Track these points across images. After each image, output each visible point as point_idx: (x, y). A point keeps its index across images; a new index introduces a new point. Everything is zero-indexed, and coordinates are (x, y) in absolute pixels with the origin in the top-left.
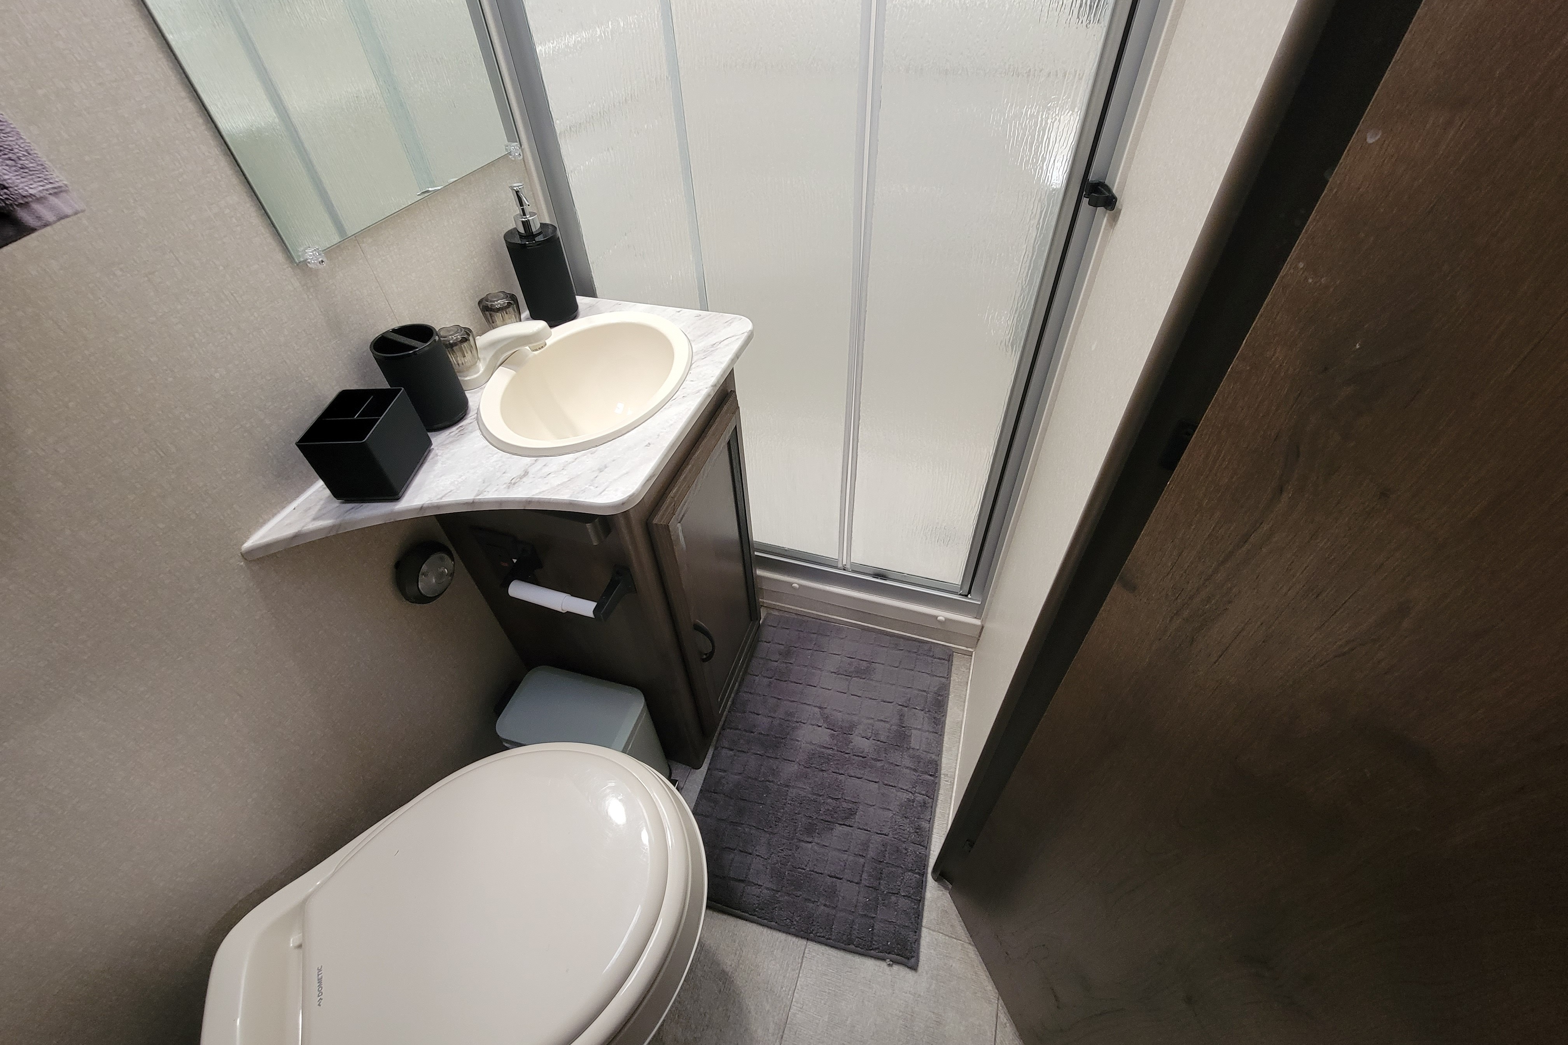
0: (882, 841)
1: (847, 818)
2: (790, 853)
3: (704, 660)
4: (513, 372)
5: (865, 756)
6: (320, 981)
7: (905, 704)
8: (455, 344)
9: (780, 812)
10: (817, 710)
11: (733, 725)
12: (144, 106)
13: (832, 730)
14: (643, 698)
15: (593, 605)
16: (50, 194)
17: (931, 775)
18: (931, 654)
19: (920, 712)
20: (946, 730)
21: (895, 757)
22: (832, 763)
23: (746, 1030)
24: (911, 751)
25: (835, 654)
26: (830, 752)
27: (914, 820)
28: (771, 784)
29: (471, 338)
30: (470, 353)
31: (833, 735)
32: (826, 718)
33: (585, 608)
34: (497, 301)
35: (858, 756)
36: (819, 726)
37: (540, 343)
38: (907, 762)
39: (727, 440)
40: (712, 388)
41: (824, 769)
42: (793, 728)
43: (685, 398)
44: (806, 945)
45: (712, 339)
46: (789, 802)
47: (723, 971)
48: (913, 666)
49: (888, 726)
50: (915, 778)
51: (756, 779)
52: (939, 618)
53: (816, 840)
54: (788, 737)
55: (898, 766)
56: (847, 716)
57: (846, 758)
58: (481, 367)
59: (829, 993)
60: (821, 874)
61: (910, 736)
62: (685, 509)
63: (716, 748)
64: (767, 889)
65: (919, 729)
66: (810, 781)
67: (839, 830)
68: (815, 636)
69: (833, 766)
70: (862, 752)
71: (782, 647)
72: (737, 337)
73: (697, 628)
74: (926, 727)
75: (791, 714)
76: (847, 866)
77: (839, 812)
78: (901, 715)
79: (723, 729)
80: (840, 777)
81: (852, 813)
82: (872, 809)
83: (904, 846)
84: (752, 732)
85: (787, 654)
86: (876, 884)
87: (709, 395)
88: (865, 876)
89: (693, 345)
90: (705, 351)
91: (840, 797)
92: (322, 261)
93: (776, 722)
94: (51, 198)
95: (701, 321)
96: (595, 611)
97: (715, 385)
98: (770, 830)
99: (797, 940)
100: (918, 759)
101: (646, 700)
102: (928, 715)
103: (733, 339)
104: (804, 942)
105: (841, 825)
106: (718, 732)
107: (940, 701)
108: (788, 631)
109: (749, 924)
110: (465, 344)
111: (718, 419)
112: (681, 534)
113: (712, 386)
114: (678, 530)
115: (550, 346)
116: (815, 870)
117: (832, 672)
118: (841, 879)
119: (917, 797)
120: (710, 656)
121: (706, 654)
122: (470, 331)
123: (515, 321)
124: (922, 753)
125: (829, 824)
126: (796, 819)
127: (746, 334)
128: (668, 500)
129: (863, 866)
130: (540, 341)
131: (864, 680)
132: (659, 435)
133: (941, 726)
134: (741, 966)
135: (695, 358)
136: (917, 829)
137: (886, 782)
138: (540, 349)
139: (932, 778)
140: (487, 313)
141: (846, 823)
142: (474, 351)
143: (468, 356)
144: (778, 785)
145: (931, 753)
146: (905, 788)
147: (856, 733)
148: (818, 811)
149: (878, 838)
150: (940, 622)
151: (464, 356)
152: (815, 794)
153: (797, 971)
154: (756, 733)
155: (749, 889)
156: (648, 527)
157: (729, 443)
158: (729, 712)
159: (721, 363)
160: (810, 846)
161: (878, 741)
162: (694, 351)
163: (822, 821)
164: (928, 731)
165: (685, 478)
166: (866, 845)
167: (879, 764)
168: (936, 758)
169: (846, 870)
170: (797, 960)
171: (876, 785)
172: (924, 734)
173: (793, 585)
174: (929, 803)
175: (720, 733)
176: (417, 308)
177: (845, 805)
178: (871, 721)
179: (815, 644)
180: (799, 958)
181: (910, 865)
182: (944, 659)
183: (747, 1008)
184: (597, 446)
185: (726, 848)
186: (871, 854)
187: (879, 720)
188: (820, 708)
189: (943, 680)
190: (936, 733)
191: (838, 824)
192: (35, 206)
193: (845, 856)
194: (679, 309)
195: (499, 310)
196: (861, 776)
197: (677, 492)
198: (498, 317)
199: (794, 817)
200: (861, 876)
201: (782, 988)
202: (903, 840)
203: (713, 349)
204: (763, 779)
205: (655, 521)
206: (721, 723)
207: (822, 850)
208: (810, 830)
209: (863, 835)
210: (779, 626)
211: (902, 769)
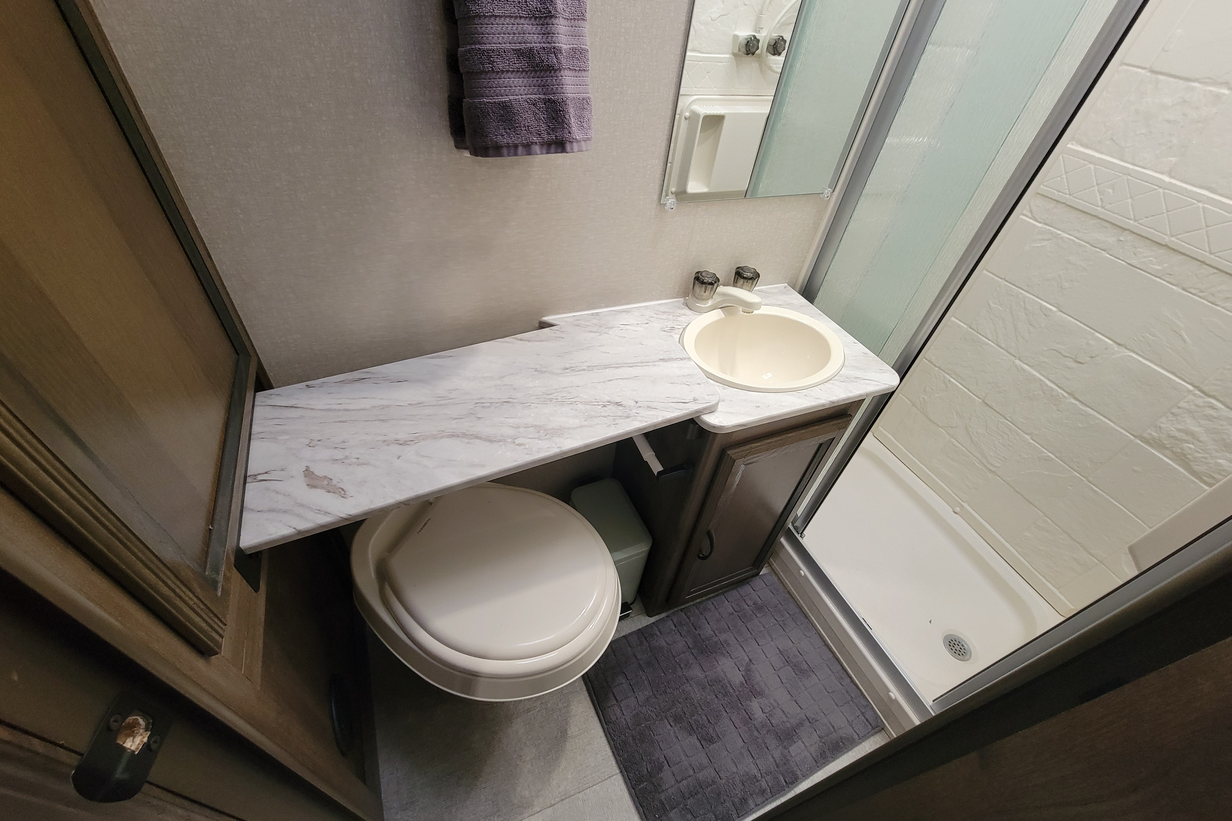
0: (714, 778)
1: (705, 739)
2: (655, 717)
3: (699, 557)
4: (723, 316)
5: (752, 719)
6: (426, 523)
7: (810, 720)
8: (705, 283)
9: (670, 690)
10: (748, 660)
11: (689, 614)
12: (650, 107)
13: (746, 681)
14: (651, 545)
15: (661, 468)
16: (583, 140)
17: (785, 781)
18: (863, 711)
19: (817, 736)
20: (824, 769)
21: (772, 742)
22: (726, 699)
23: (550, 772)
24: (786, 751)
25: (791, 640)
26: (731, 691)
27: (747, 792)
28: (680, 669)
29: (716, 285)
30: (709, 291)
31: (743, 684)
32: (748, 670)
33: (656, 467)
34: (747, 273)
35: (747, 713)
36: (739, 670)
37: (750, 310)
38: (777, 754)
39: (820, 441)
40: (829, 403)
41: (718, 696)
42: (722, 654)
43: (806, 397)
44: (617, 774)
45: (859, 374)
46: (680, 691)
47: (566, 730)
48: (841, 704)
49: (785, 719)
50: (772, 770)
51: (674, 657)
52: (890, 693)
53: (676, 729)
54: (714, 654)
55: (768, 749)
56: (763, 684)
57: (738, 706)
58: (710, 303)
59: (605, 813)
60: (661, 750)
61: (795, 742)
62: (755, 460)
63: (667, 616)
64: (625, 719)
65: (805, 746)
66: (703, 693)
67: (694, 740)
68: (788, 615)
69: (726, 702)
70: (752, 714)
71: (760, 601)
72: (878, 383)
73: (709, 534)
74: (812, 749)
75: (728, 645)
76: (680, 764)
77: (704, 731)
78: (801, 723)
79: (681, 610)
80: (724, 713)
81: (711, 741)
82: (726, 753)
83: (725, 797)
84: (696, 630)
85: (759, 608)
86: (687, 795)
87: (823, 405)
88: (685, 782)
89: (843, 369)
90: (847, 378)
91: (712, 723)
92: (672, 208)
93: (715, 639)
94: (583, 142)
95: (864, 358)
96: (659, 473)
97: (833, 403)
98: (656, 692)
99: (615, 765)
100: (786, 762)
101: (652, 547)
102: (821, 744)
103: (875, 383)
104: (618, 771)
105: (698, 739)
106: (676, 609)
107: (839, 746)
108: (772, 595)
109: (599, 725)
110: (710, 286)
111: (824, 425)
112: (740, 472)
113: (831, 401)
114: (740, 469)
115: (755, 315)
116: (660, 744)
117: (778, 648)
118: (669, 766)
119: (762, 781)
120: (704, 558)
121: (703, 555)
122: (719, 280)
123: (749, 289)
124: (793, 762)
125: (691, 730)
126: (675, 704)
127: (887, 386)
128: (747, 447)
129: (689, 776)
130: (750, 308)
131: (795, 676)
132: (769, 406)
133: (824, 761)
134: (576, 740)
135: (836, 378)
136: (744, 799)
137: (750, 749)
138: (747, 313)
139: (785, 784)
140: (737, 276)
141: (701, 742)
142: (712, 292)
143: (707, 293)
144: (683, 675)
145: (799, 769)
146: (759, 767)
147: (759, 700)
148: (692, 715)
149: (713, 773)
150: (889, 697)
151: (705, 292)
152: (699, 704)
153: (600, 780)
154: (697, 632)
155: (616, 708)
156: (722, 453)
157: (821, 445)
158: (693, 605)
159: (851, 392)
160: (669, 727)
161: (769, 720)
162: (840, 373)
163: (689, 724)
164: (811, 754)
165: (770, 443)
166: (702, 768)
167: (756, 733)
168: (800, 776)
169: (677, 766)
170: (605, 774)
171: (743, 744)
172: (806, 753)
173: (801, 571)
174: (767, 794)
175: (677, 611)
176: (702, 253)
177: (711, 731)
178: (775, 704)
179: (783, 621)
180: (607, 775)
181: (718, 813)
182: (870, 724)
183: (560, 763)
184: (729, 386)
185: (625, 673)
186: (700, 776)
187: (781, 709)
188: (750, 660)
189: (856, 737)
190: (816, 762)
191: (697, 737)
192: (575, 144)
193: (683, 758)
194: (856, 341)
195: (744, 278)
196: (738, 727)
197: (758, 446)
198: (741, 281)
199: (675, 702)
200: (682, 780)
201: (585, 777)
202: (728, 794)
203: (854, 380)
204: (678, 661)
205: (729, 452)
206: (683, 607)
207: (674, 739)
208: (678, 719)
209: (705, 761)
210: (770, 587)
211: (768, 754)
